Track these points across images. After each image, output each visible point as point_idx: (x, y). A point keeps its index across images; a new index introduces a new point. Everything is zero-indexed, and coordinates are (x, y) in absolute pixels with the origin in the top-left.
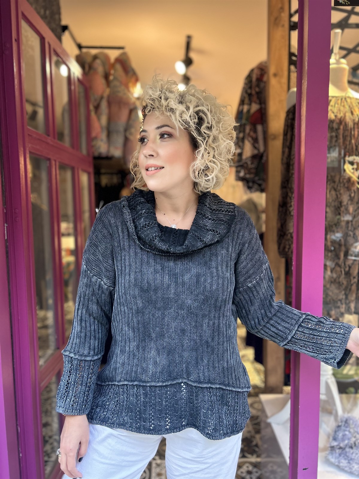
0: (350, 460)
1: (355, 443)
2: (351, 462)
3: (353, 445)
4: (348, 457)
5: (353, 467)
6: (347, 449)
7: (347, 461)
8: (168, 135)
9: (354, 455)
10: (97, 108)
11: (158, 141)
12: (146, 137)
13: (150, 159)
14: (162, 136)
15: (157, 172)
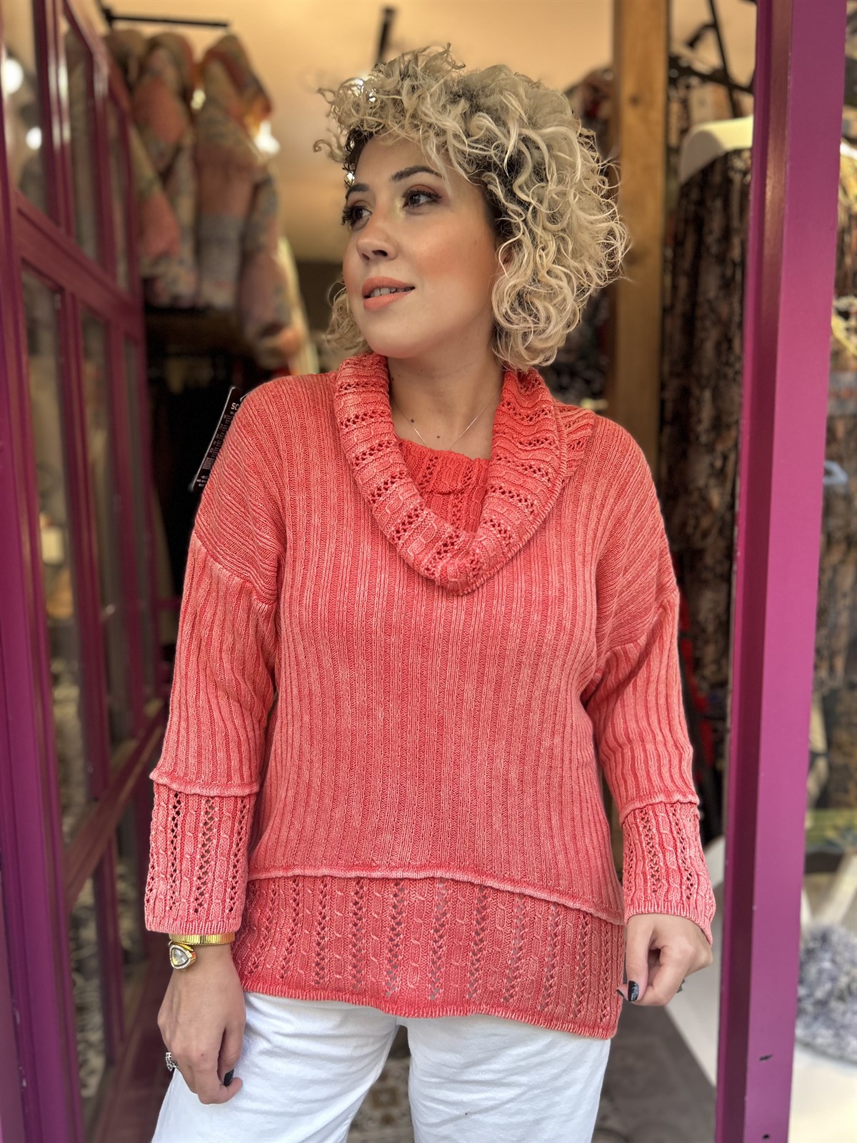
1: (849, 988)
2: (842, 1032)
3: (846, 993)
5: (849, 1044)
7: (832, 1032)
8: (429, 195)
10: (166, 175)
11: (400, 214)
12: (366, 204)
13: (376, 263)
14: (411, 198)
15: (397, 300)
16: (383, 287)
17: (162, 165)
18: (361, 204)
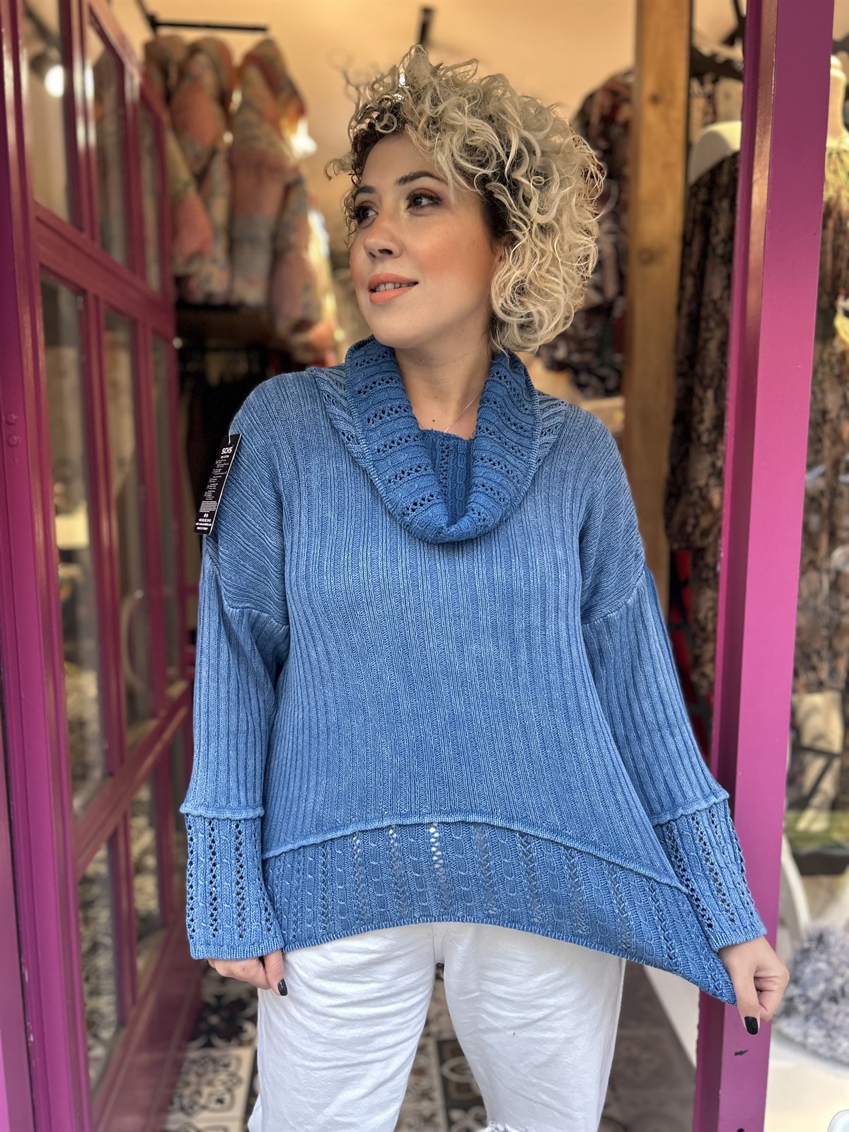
0: (831, 1031)
1: (842, 989)
2: (834, 1033)
3: (839, 994)
4: (826, 1022)
5: (839, 1045)
6: (825, 1005)
7: (823, 1032)
8: (431, 198)
9: (841, 1017)
10: (201, 177)
11: (404, 214)
12: (372, 205)
13: (382, 260)
14: (414, 200)
15: (401, 294)
16: (388, 282)
17: (197, 168)
18: (368, 204)
